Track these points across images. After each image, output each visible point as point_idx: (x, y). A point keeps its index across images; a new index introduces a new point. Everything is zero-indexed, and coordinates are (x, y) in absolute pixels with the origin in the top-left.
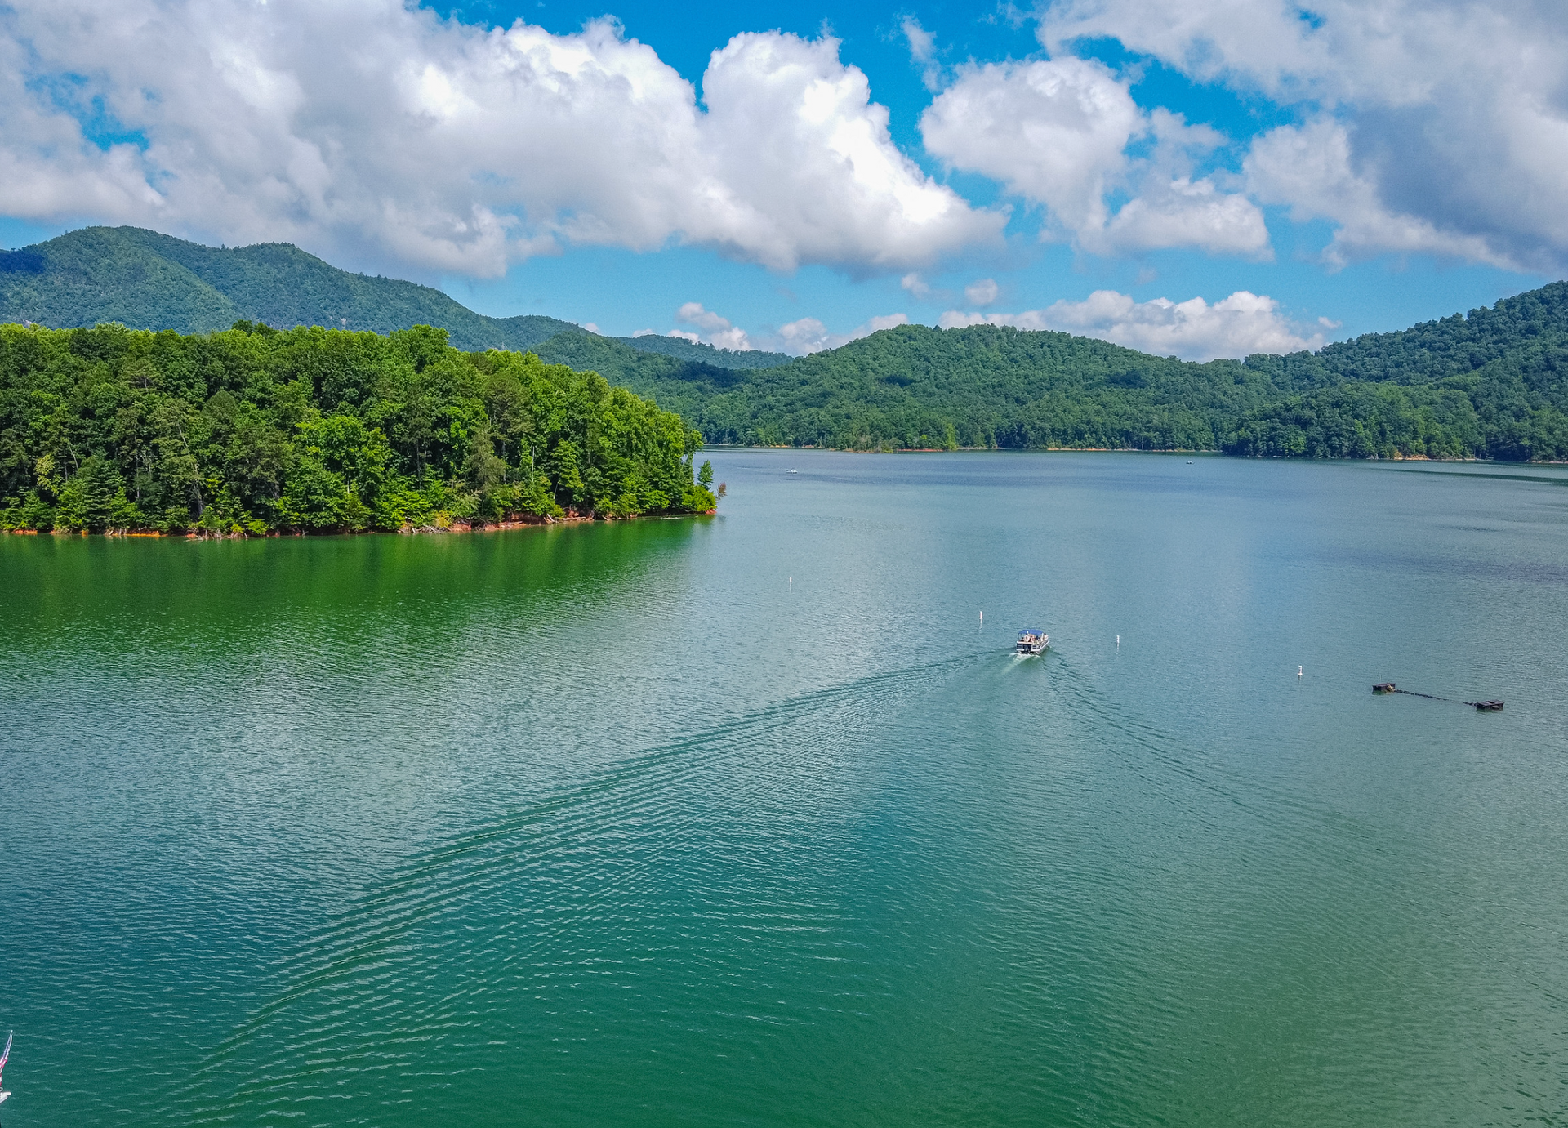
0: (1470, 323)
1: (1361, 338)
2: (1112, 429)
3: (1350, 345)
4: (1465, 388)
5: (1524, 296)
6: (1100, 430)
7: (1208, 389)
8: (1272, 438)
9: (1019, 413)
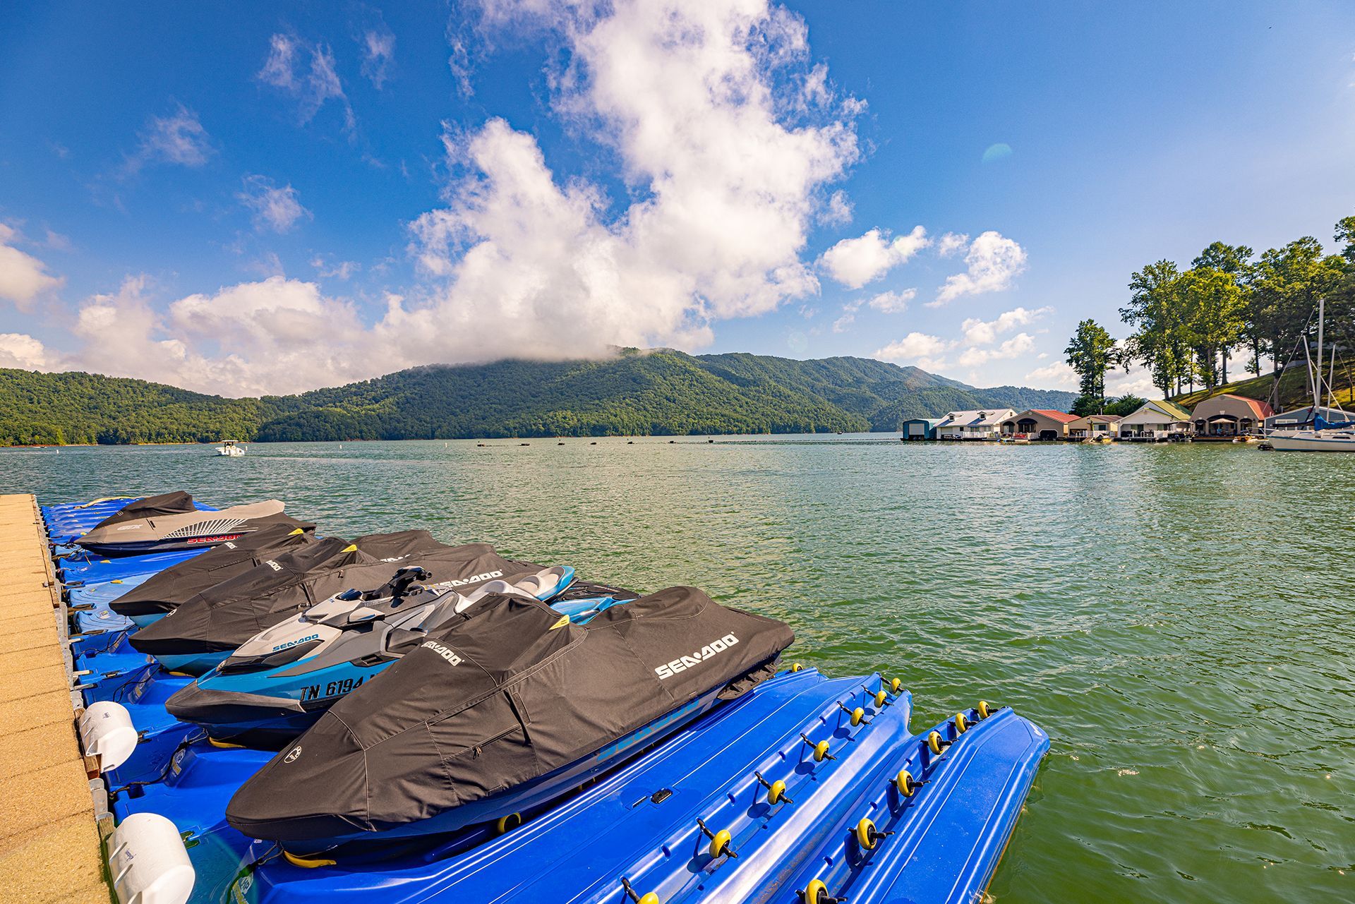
0: (371, 385)
1: (321, 390)
2: (184, 433)
3: (316, 392)
4: (374, 410)
5: (393, 374)
6: (175, 433)
7: (242, 412)
8: (284, 433)
9: (114, 424)
